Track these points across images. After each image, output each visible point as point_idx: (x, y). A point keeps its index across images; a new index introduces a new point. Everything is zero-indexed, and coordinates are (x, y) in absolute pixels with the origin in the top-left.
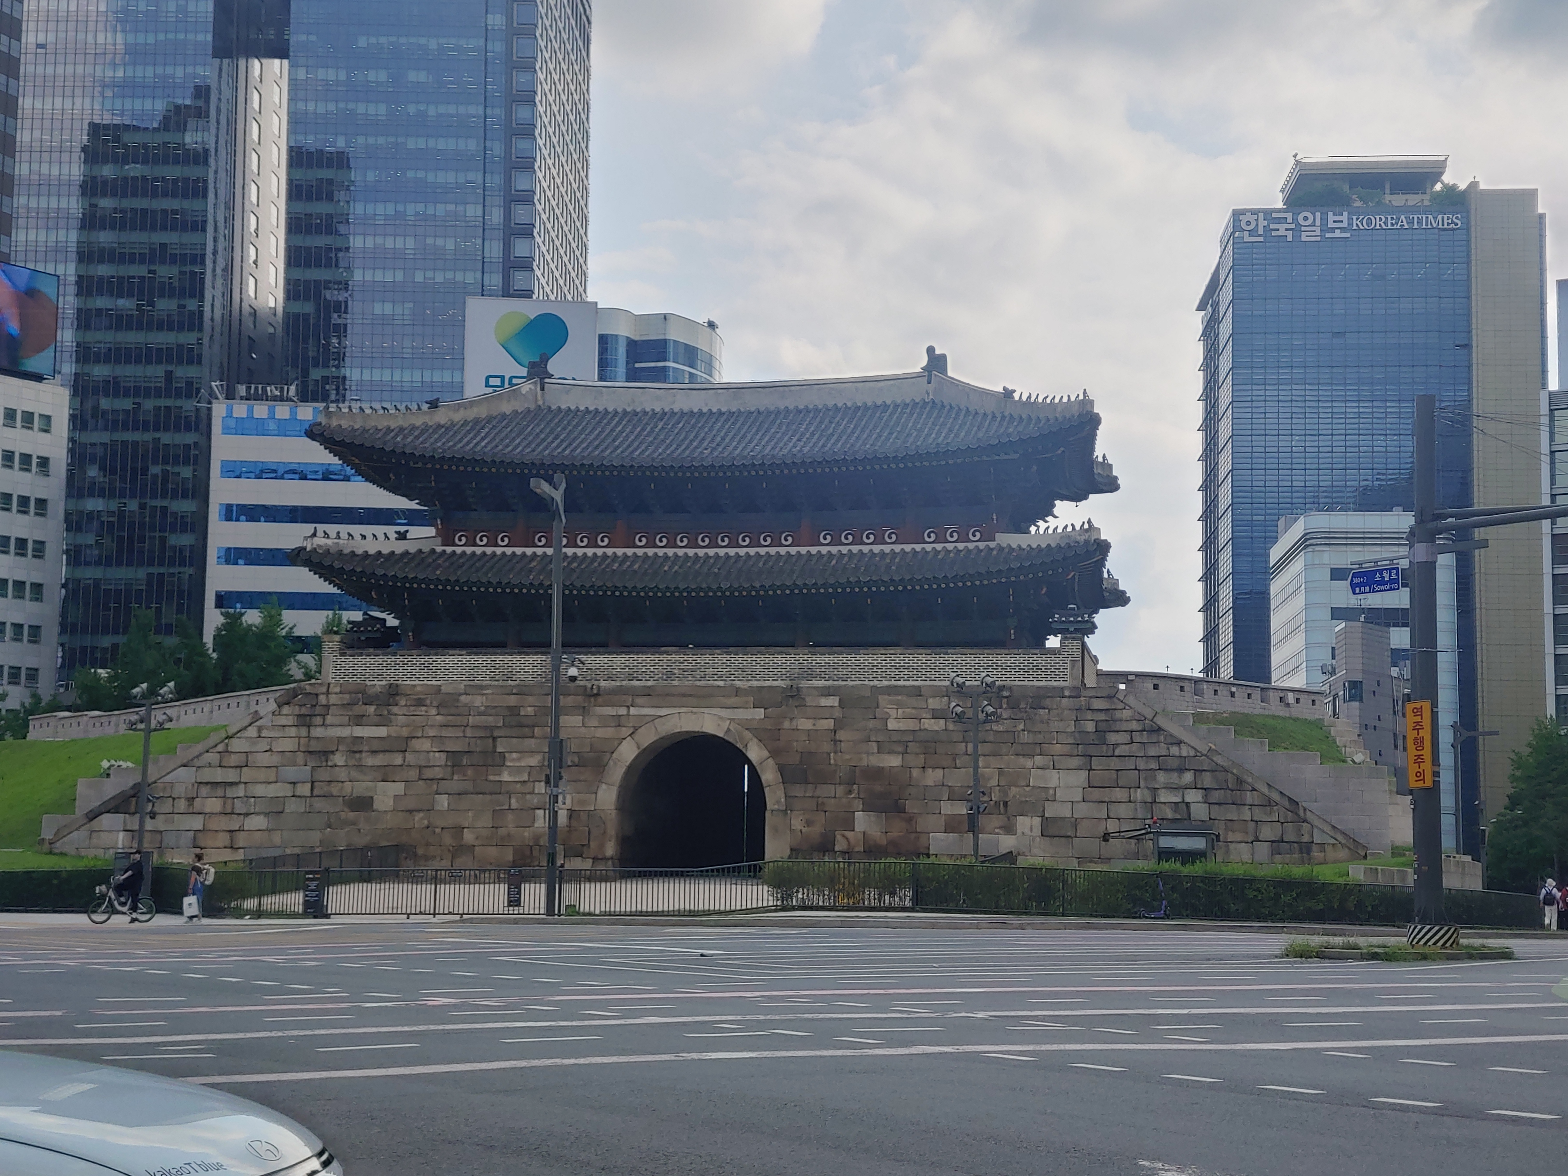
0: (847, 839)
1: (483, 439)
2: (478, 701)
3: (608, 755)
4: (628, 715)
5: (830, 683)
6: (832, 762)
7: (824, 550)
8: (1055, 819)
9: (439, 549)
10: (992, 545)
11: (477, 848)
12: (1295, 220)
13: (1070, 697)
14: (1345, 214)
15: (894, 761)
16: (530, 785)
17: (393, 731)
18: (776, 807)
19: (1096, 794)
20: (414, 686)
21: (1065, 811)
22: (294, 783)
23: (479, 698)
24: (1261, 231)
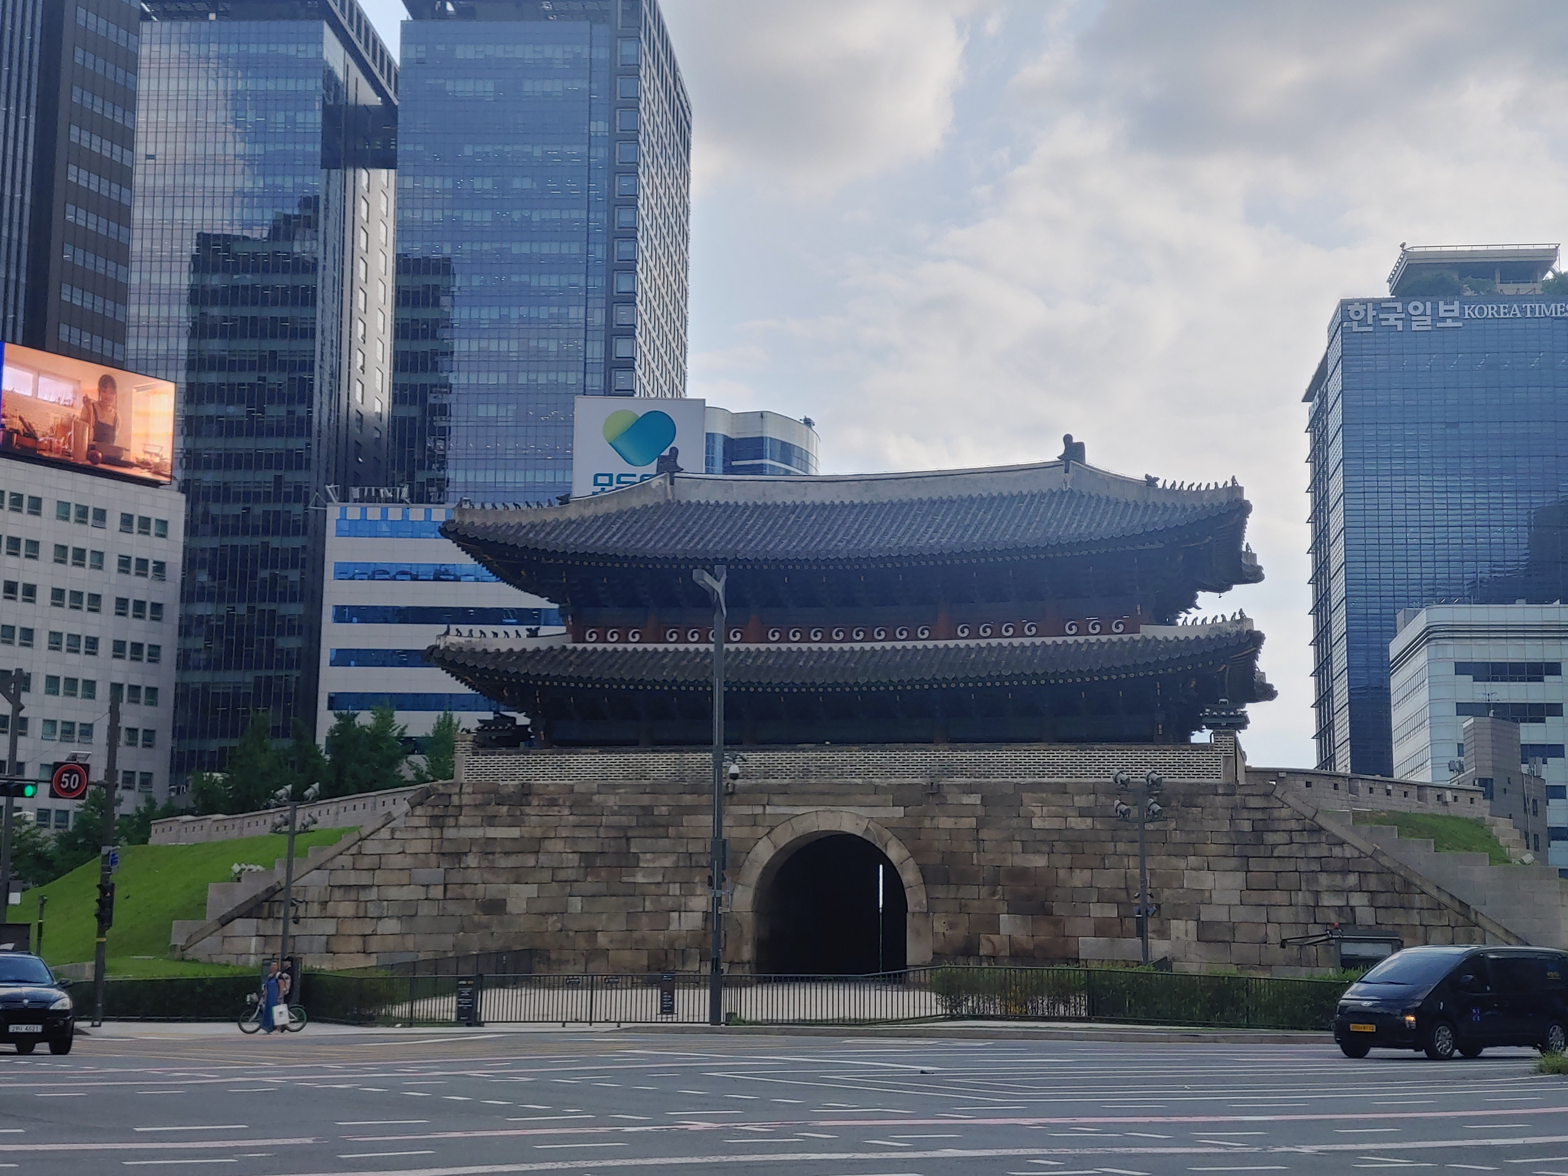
0: (993, 943)
1: (614, 535)
2: (612, 801)
3: (744, 855)
4: (765, 814)
5: (972, 779)
6: (975, 862)
7: (962, 643)
8: (1211, 924)
9: (570, 646)
10: (1137, 637)
11: (611, 952)
12: (1405, 310)
13: (1223, 795)
14: (1457, 303)
15: (1039, 861)
16: (665, 887)
17: (526, 832)
18: (918, 908)
19: (1255, 897)
20: (547, 785)
21: (1221, 915)
22: (428, 886)
23: (612, 797)
24: (1370, 321)
